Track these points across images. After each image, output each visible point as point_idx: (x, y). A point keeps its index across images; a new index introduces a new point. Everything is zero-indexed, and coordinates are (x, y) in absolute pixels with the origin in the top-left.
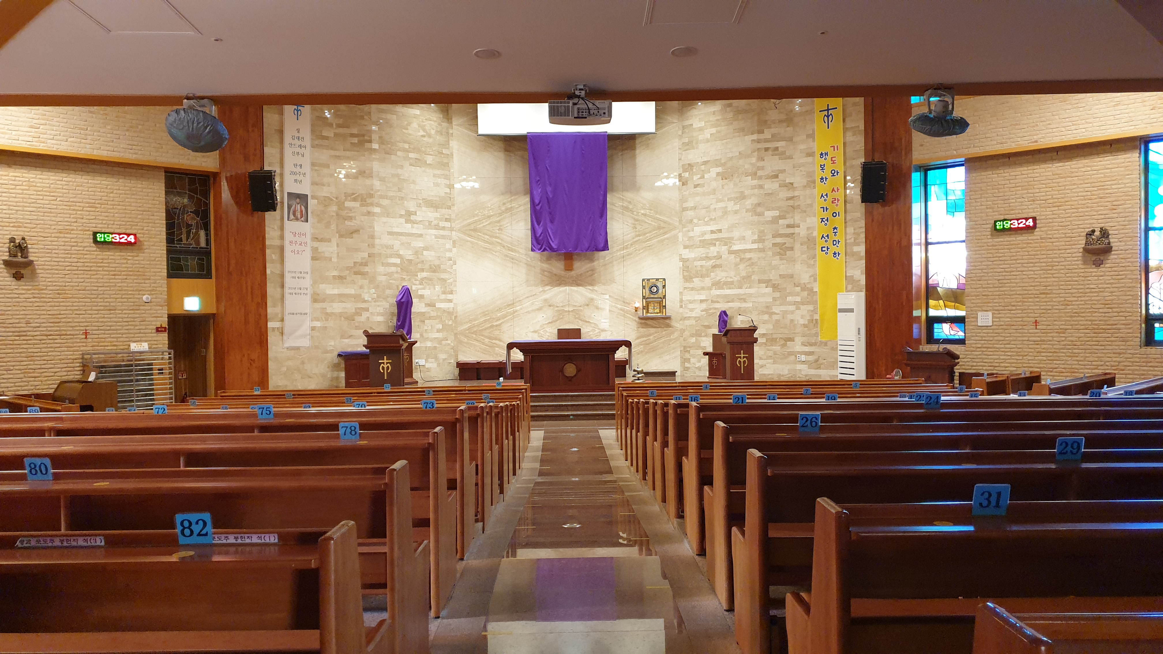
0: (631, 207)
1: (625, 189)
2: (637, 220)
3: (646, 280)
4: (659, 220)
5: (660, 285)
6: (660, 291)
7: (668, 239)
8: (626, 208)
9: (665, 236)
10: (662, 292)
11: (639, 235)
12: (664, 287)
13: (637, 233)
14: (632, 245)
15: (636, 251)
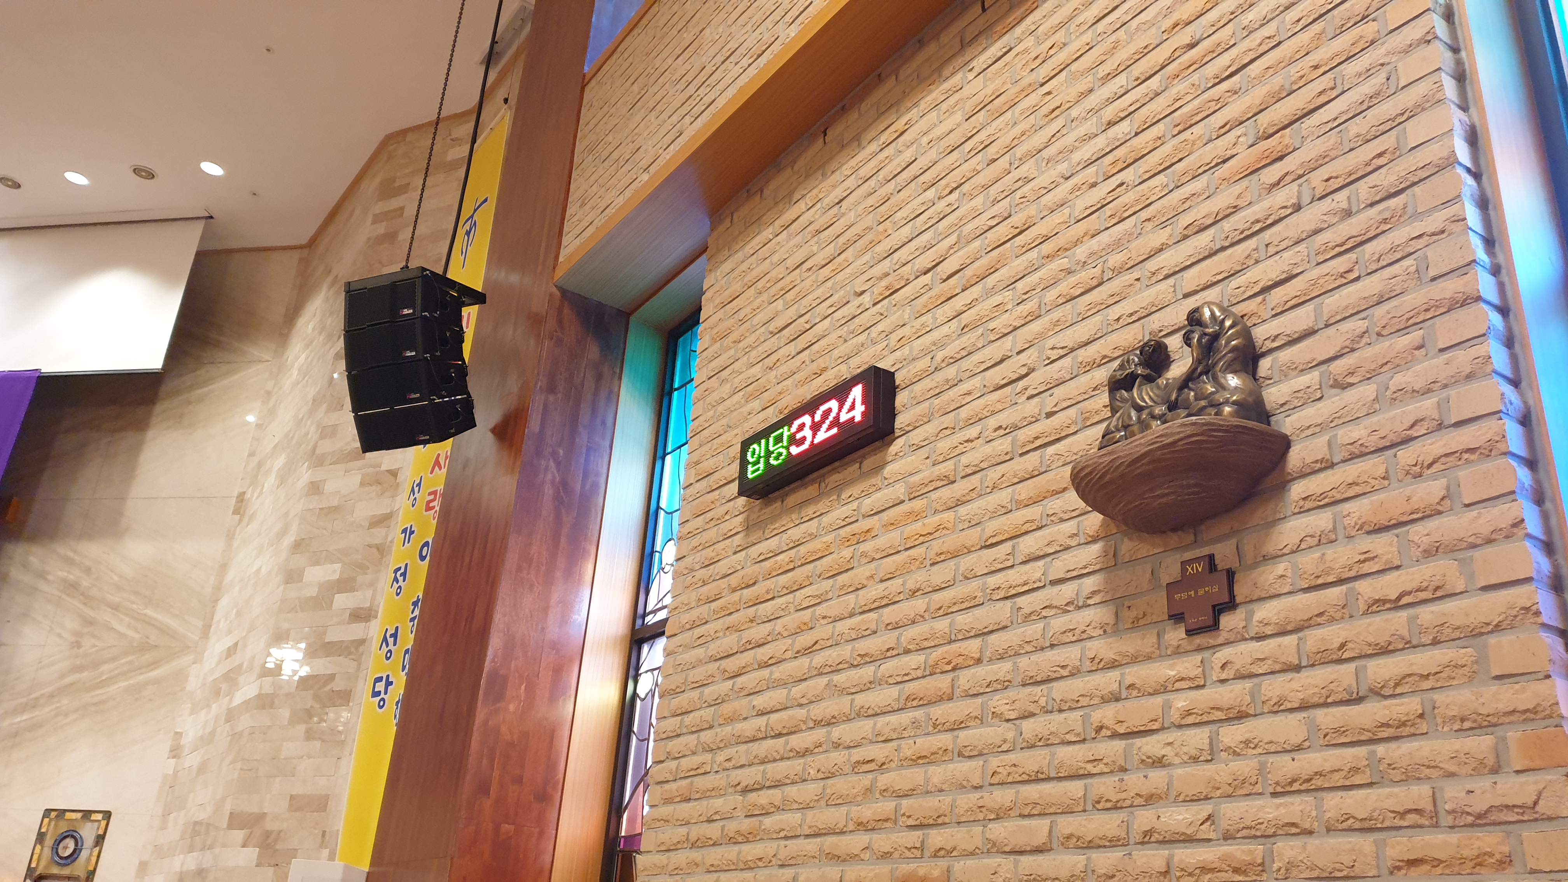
0: (85, 583)
1: (88, 535)
2: (89, 622)
3: (53, 814)
4: (149, 622)
5: (88, 833)
6: (84, 854)
7: (157, 682)
8: (72, 587)
9: (154, 674)
10: (89, 860)
11: (79, 669)
12: (100, 840)
13: (78, 662)
14: (52, 696)
15: (56, 715)
